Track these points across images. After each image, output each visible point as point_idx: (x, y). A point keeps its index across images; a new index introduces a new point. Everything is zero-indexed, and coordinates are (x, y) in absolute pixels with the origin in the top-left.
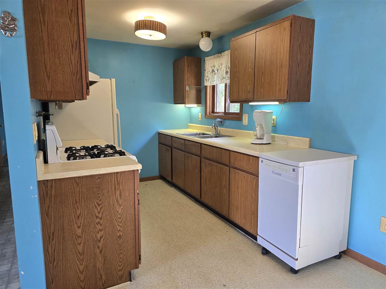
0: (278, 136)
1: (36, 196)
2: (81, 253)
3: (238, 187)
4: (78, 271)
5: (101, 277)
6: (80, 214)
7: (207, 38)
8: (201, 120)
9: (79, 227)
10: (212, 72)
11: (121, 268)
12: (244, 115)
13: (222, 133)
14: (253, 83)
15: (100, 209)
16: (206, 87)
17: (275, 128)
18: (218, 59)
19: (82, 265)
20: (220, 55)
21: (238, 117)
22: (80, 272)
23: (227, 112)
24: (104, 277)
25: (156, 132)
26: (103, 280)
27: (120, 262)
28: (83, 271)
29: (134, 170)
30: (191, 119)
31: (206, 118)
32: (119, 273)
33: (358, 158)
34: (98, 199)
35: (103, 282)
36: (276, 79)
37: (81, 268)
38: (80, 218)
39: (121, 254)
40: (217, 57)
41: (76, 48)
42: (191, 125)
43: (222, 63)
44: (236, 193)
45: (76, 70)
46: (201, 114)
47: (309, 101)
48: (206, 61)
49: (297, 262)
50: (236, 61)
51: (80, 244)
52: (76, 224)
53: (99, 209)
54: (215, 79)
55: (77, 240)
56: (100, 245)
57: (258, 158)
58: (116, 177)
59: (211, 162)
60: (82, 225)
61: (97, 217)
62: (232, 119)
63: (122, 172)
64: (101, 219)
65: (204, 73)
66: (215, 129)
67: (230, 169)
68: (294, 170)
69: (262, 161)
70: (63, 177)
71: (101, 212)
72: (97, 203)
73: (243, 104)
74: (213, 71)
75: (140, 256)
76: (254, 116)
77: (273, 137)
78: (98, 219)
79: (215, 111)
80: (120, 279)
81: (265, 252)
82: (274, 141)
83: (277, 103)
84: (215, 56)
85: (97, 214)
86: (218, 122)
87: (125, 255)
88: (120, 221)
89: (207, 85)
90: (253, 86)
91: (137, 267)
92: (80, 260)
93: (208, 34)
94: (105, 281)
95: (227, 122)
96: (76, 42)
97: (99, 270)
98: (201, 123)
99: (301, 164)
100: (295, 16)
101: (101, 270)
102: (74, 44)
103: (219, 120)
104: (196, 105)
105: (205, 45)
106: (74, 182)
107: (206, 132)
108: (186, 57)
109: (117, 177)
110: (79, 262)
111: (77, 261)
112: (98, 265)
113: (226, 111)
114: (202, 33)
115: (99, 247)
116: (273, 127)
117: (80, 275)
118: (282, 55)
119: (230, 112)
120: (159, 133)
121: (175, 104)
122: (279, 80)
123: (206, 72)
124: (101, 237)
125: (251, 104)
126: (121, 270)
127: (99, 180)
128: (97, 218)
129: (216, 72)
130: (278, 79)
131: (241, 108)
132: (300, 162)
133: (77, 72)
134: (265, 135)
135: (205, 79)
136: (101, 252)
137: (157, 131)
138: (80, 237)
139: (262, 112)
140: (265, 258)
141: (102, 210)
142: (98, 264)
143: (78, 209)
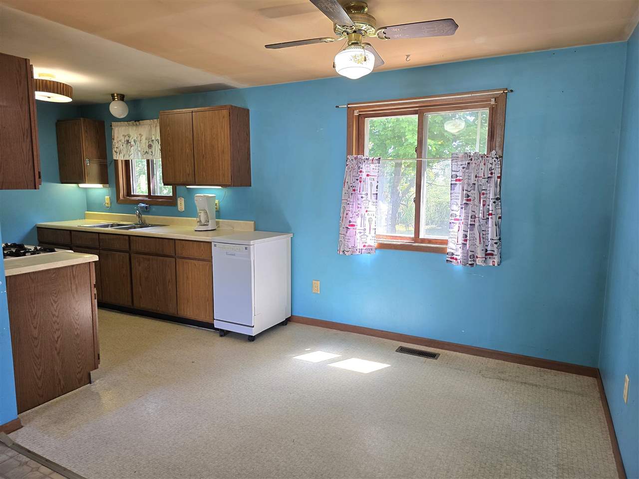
0: (222, 222)
1: (5, 291)
2: (38, 356)
3: (187, 278)
4: (36, 377)
5: (60, 382)
6: (36, 314)
7: (121, 103)
8: (110, 206)
9: (35, 328)
10: (127, 144)
11: (80, 370)
12: (179, 199)
13: (147, 222)
14: (193, 164)
15: (57, 307)
16: (116, 161)
17: (219, 214)
18: (134, 128)
19: (39, 369)
20: (137, 123)
21: (170, 202)
22: (38, 377)
23: (152, 195)
24: (62, 382)
25: (33, 226)
26: (62, 384)
27: (79, 363)
28: (41, 376)
29: (89, 262)
30: (91, 206)
31: (119, 203)
32: (78, 376)
33: (293, 235)
34: (53, 296)
35: (62, 387)
36: (219, 164)
37: (39, 373)
38: (36, 317)
39: (79, 354)
40: (134, 125)
41: (27, 136)
42: (91, 214)
43: (142, 134)
44: (185, 284)
45: (28, 159)
46: (108, 197)
47: (251, 186)
48: (113, 127)
49: (253, 328)
50: (169, 139)
51: (36, 347)
52: (32, 324)
53: (55, 307)
54: (132, 152)
55: (33, 343)
56: (58, 346)
57: (210, 243)
58: (71, 270)
59: (147, 257)
60: (38, 325)
61: (54, 315)
62: (162, 204)
63: (77, 265)
64: (58, 317)
65: (112, 142)
66: (139, 217)
67: (176, 260)
68: (246, 248)
69: (215, 246)
70: (20, 273)
71: (57, 310)
72: (54, 300)
73: (177, 187)
74: (128, 142)
75: (99, 355)
76: (196, 200)
77: (217, 223)
78: (55, 317)
79: (132, 194)
80: (79, 383)
81: (224, 333)
82: (219, 227)
83: (220, 187)
84: (131, 123)
85: (54, 313)
86: (142, 207)
87: (83, 355)
88: (77, 318)
89: (117, 159)
90: (193, 168)
91: (96, 367)
92: (37, 364)
93: (122, 97)
94: (63, 387)
95: (154, 208)
96: (27, 130)
97: (57, 374)
98: (110, 210)
99: (252, 242)
100: (232, 106)
101: (59, 374)
102: (26, 132)
103: (143, 205)
104: (101, 186)
105: (117, 109)
106: (29, 278)
107: (121, 223)
108: (82, 119)
109: (73, 271)
110: (37, 367)
111: (34, 365)
112: (56, 369)
113: (150, 194)
114: (113, 95)
115: (56, 349)
116: (217, 213)
117: (37, 381)
118: (223, 142)
119: (156, 195)
120: (38, 228)
121: (62, 183)
122: (222, 165)
123: (115, 141)
124: (58, 338)
125: (187, 187)
126: (80, 372)
127: (54, 275)
128: (53, 317)
129: (133, 143)
130: (221, 163)
131: (175, 190)
132: (251, 240)
133: (29, 160)
134: (210, 221)
135: (113, 151)
136: (58, 353)
137: (36, 225)
138: (36, 338)
139: (205, 196)
140: (224, 340)
141: (59, 307)
142: (56, 367)
143: (34, 308)
